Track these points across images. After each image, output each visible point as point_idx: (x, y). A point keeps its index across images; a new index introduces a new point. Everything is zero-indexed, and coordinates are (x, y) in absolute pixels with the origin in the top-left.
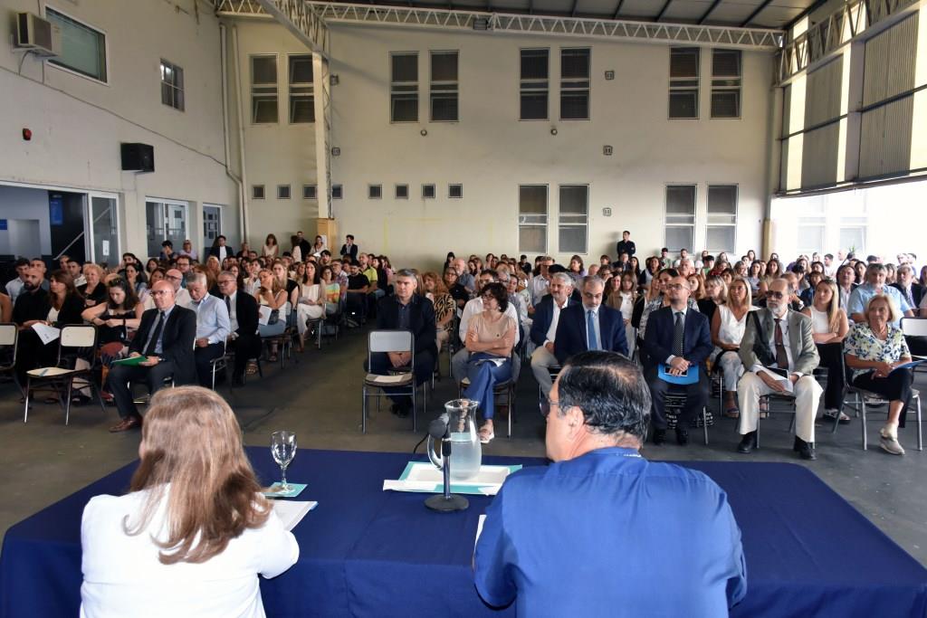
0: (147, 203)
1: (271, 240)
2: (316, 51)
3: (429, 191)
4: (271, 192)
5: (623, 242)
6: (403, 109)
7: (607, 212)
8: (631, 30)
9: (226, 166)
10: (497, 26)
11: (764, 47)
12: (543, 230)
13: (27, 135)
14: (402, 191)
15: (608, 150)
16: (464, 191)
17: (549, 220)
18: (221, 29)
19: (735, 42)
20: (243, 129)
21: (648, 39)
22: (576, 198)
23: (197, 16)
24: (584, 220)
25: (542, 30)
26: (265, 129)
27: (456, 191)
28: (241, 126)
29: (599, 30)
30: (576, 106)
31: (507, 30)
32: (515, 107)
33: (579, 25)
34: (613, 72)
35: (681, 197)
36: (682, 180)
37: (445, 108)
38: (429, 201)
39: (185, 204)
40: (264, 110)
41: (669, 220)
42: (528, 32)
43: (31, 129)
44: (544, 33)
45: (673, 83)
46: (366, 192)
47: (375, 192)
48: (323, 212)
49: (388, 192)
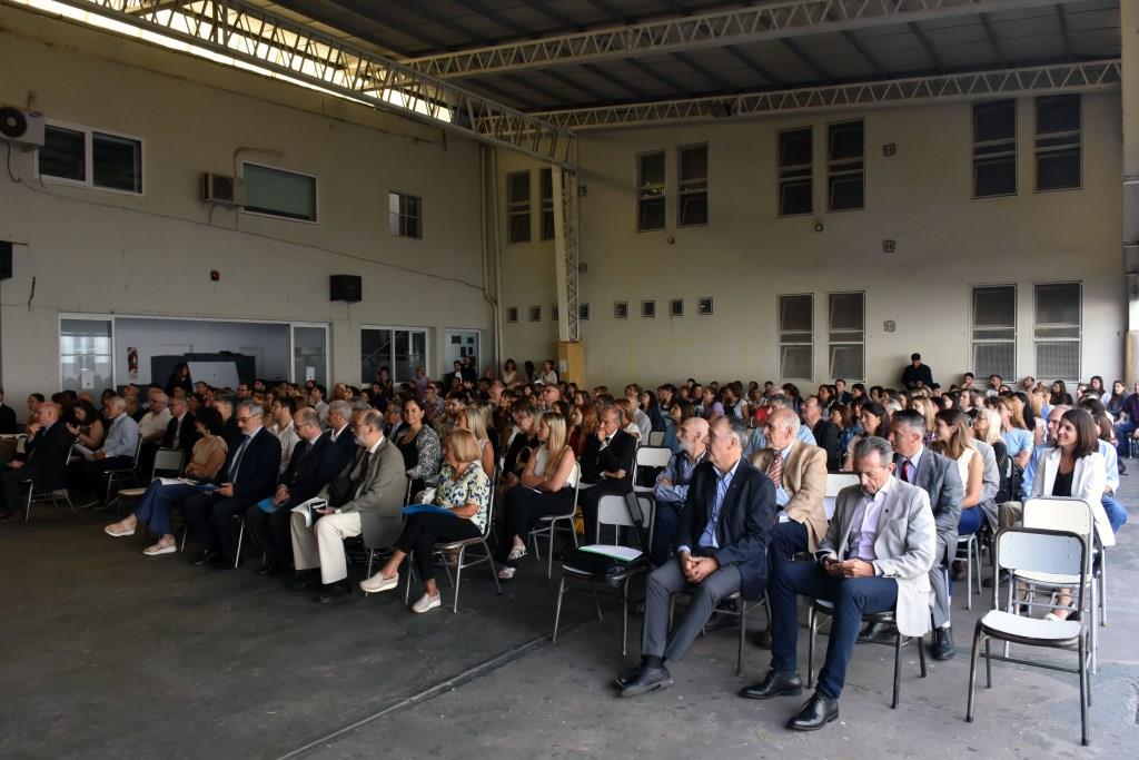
0: (363, 331)
1: (511, 365)
2: (556, 164)
3: (677, 308)
4: (523, 314)
5: (912, 366)
6: (650, 215)
7: (890, 326)
8: (908, 90)
9: (484, 290)
10: (743, 110)
11: (1104, 86)
12: (808, 352)
13: (215, 276)
14: (649, 309)
15: (889, 246)
16: (715, 306)
17: (815, 338)
18: (481, 152)
19: (1058, 85)
20: (500, 250)
21: (932, 99)
22: (849, 310)
23: (445, 143)
24: (860, 337)
25: (795, 106)
26: (520, 250)
27: (706, 307)
28: (497, 248)
29: (866, 96)
30: (848, 194)
31: (755, 113)
32: (772, 201)
33: (841, 92)
34: (893, 145)
35: (994, 305)
36: (994, 278)
37: (695, 210)
38: (677, 319)
39: (426, 330)
40: (519, 230)
41: (978, 335)
42: (780, 111)
43: (220, 271)
44: (799, 109)
45: (977, 151)
46: (611, 310)
47: (622, 310)
48: (565, 334)
49: (635, 310)
